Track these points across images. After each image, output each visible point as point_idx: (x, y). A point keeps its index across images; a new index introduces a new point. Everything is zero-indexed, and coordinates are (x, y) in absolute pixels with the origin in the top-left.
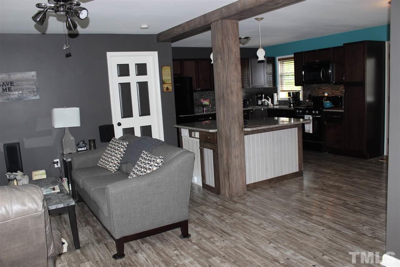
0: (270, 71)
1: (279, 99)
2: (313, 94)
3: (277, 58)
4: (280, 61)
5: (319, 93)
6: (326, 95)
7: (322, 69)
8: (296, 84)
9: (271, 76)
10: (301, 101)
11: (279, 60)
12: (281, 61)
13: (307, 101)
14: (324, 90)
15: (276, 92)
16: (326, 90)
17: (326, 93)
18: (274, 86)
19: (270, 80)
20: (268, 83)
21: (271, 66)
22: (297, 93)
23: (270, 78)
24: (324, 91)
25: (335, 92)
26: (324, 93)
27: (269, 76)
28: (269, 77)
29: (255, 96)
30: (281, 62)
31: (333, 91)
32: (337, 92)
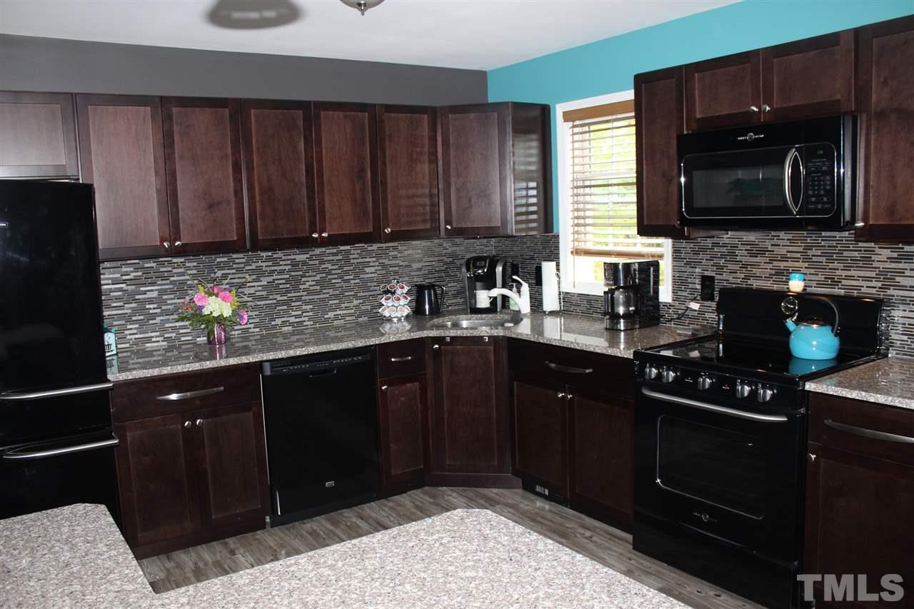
0: (530, 163)
1: (565, 289)
2: (725, 276)
3: (559, 110)
4: (570, 124)
5: (757, 271)
6: (796, 285)
7: (793, 153)
8: (645, 228)
9: (533, 188)
10: (665, 305)
11: (568, 116)
12: (577, 123)
13: (695, 306)
14: (784, 258)
15: (554, 256)
16: (796, 260)
17: (797, 276)
18: (546, 232)
19: (528, 205)
20: (519, 218)
21: (535, 144)
22: (650, 269)
23: (527, 196)
24: (783, 265)
25: (845, 273)
26: (784, 275)
27: (524, 185)
28: (524, 193)
29: (464, 270)
30: (574, 126)
31: (831, 266)
32: (858, 277)
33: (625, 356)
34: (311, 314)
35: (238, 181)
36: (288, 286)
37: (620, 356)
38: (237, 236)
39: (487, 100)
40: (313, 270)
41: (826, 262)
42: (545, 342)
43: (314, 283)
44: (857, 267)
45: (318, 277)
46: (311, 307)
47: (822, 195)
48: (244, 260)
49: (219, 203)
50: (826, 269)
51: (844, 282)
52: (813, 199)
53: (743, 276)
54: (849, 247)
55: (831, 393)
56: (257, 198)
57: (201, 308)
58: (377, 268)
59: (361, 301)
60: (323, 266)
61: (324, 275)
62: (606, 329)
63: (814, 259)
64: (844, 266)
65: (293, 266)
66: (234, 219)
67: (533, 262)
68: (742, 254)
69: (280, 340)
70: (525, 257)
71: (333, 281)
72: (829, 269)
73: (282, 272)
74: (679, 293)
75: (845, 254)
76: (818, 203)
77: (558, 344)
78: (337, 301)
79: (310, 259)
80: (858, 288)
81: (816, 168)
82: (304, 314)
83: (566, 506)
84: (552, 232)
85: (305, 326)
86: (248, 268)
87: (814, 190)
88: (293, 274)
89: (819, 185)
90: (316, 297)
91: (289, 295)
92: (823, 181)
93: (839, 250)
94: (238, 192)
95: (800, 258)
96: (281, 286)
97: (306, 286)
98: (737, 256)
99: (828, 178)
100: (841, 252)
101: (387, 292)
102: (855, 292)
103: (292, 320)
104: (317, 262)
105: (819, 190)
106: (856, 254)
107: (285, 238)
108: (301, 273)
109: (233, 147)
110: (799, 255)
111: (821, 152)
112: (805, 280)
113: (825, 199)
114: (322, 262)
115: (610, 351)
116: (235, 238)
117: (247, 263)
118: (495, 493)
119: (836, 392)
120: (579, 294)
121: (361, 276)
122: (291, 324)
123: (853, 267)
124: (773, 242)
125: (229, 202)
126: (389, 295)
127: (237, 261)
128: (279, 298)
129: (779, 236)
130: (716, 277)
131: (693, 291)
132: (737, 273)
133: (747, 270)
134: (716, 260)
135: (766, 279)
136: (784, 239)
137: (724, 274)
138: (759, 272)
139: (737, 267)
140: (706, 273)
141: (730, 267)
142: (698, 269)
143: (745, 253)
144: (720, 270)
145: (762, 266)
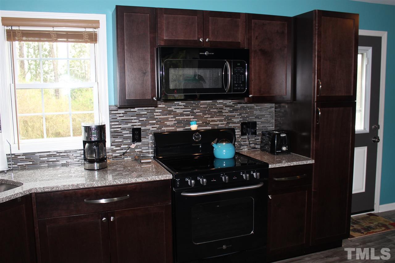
6: (193, 127)
16: (188, 115)
24: (181, 118)
25: (211, 119)
26: (182, 123)
31: (205, 116)
32: (217, 120)
41: (202, 115)
44: (216, 116)
47: (240, 83)
50: (203, 118)
51: (211, 123)
52: (236, 85)
53: (158, 126)
54: (213, 107)
55: (277, 167)
63: (197, 114)
64: (211, 116)
68: (157, 114)
72: (204, 118)
74: (116, 141)
75: (211, 110)
76: (239, 87)
80: (217, 125)
81: (238, 71)
87: (237, 81)
89: (239, 79)
92: (241, 77)
93: (208, 109)
95: (190, 114)
99: (243, 76)
100: (209, 110)
102: (216, 127)
105: (239, 81)
106: (215, 110)
110: (189, 113)
111: (239, 64)
112: (197, 124)
113: (242, 85)
119: (279, 166)
120: (24, 154)
123: (215, 116)
129: (179, 104)
130: (142, 128)
131: (127, 138)
132: (155, 125)
133: (161, 122)
134: (141, 119)
135: (172, 126)
136: (181, 105)
137: (147, 126)
138: (168, 123)
139: (155, 122)
140: (135, 127)
141: (151, 122)
142: (129, 125)
143: (159, 114)
144: (144, 124)
145: (170, 119)
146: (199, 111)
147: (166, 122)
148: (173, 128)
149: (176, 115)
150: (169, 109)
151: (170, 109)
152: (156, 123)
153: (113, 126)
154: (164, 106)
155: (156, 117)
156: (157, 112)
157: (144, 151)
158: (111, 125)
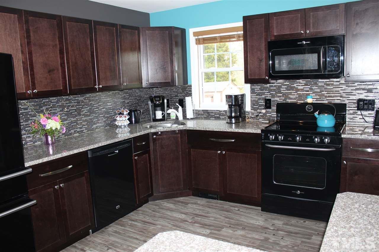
32: (333, 96)
33: (255, 132)
34: (86, 126)
35: (62, 58)
36: (76, 113)
37: (252, 132)
38: (62, 87)
39: (150, 26)
40: (86, 105)
42: (210, 130)
43: (87, 111)
44: (333, 92)
45: (88, 109)
46: (86, 123)
48: (56, 101)
49: (53, 70)
51: (328, 98)
52: (331, 67)
53: (284, 98)
54: (329, 85)
56: (71, 68)
57: (45, 126)
58: (112, 103)
59: (106, 119)
60: (90, 103)
61: (91, 107)
62: (227, 123)
63: (315, 90)
64: (327, 92)
65: (78, 103)
66: (61, 78)
67: (177, 98)
68: (283, 89)
69: (74, 140)
70: (172, 96)
71: (95, 110)
72: (322, 94)
73: (73, 106)
74: (254, 107)
77: (217, 130)
78: (97, 120)
79: (85, 99)
80: (333, 100)
81: (332, 55)
82: (84, 127)
83: (218, 200)
84: (188, 84)
85: (84, 132)
86: (57, 104)
87: (331, 63)
88: (78, 107)
90: (88, 118)
91: (76, 118)
94: (62, 64)
96: (73, 113)
97: (84, 113)
98: (281, 90)
101: (120, 114)
102: (332, 102)
103: (78, 130)
104: (88, 101)
105: (333, 63)
107: (83, 88)
108: (81, 106)
109: (59, 41)
110: (308, 89)
112: (313, 98)
113: (336, 66)
114: (90, 101)
115: (246, 131)
116: (62, 89)
117: (57, 102)
118: (182, 199)
120: (202, 110)
121: (106, 107)
122: (78, 132)
124: (297, 84)
125: (58, 70)
126: (121, 115)
127: (52, 101)
128: (72, 119)
129: (300, 82)
130: (272, 99)
131: (261, 105)
132: (281, 97)
133: (286, 96)
134: (271, 93)
135: (294, 99)
136: (302, 83)
137: (275, 98)
138: (291, 96)
139: (281, 95)
140: (267, 98)
141: (278, 95)
142: (263, 96)
143: (285, 89)
144: (273, 96)
145: (293, 94)
146: (317, 88)
147: (289, 96)
148: (295, 100)
149: (297, 90)
150: (292, 86)
151: (294, 86)
152: (283, 96)
153: (253, 97)
154: (288, 83)
155: (282, 91)
156: (283, 88)
157: (273, 116)
158: (251, 96)
